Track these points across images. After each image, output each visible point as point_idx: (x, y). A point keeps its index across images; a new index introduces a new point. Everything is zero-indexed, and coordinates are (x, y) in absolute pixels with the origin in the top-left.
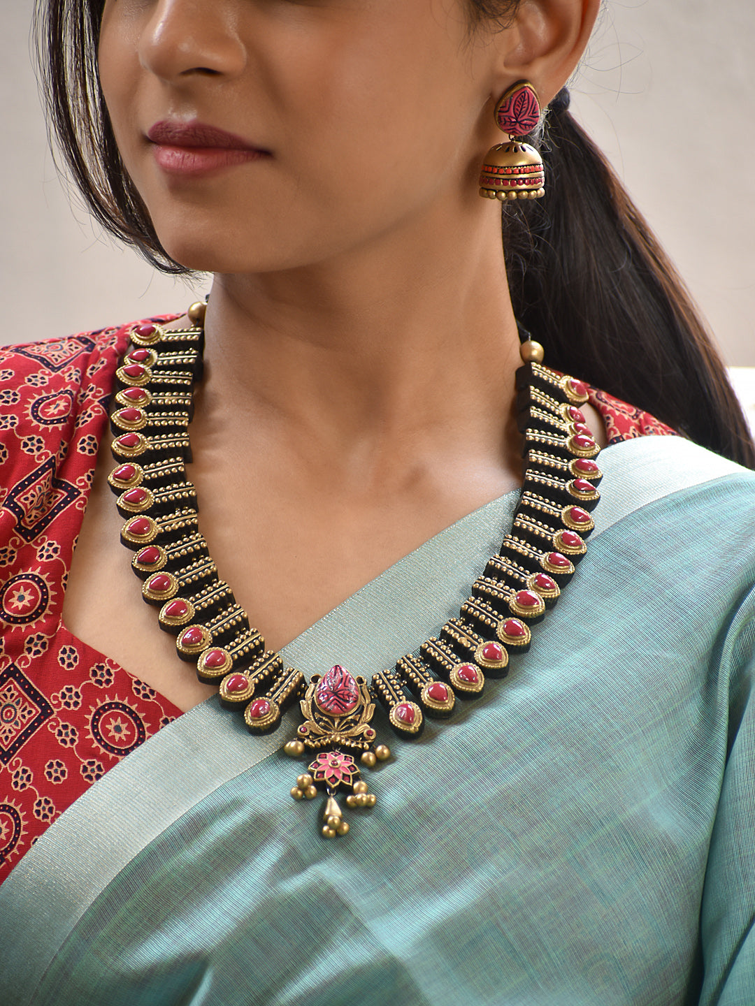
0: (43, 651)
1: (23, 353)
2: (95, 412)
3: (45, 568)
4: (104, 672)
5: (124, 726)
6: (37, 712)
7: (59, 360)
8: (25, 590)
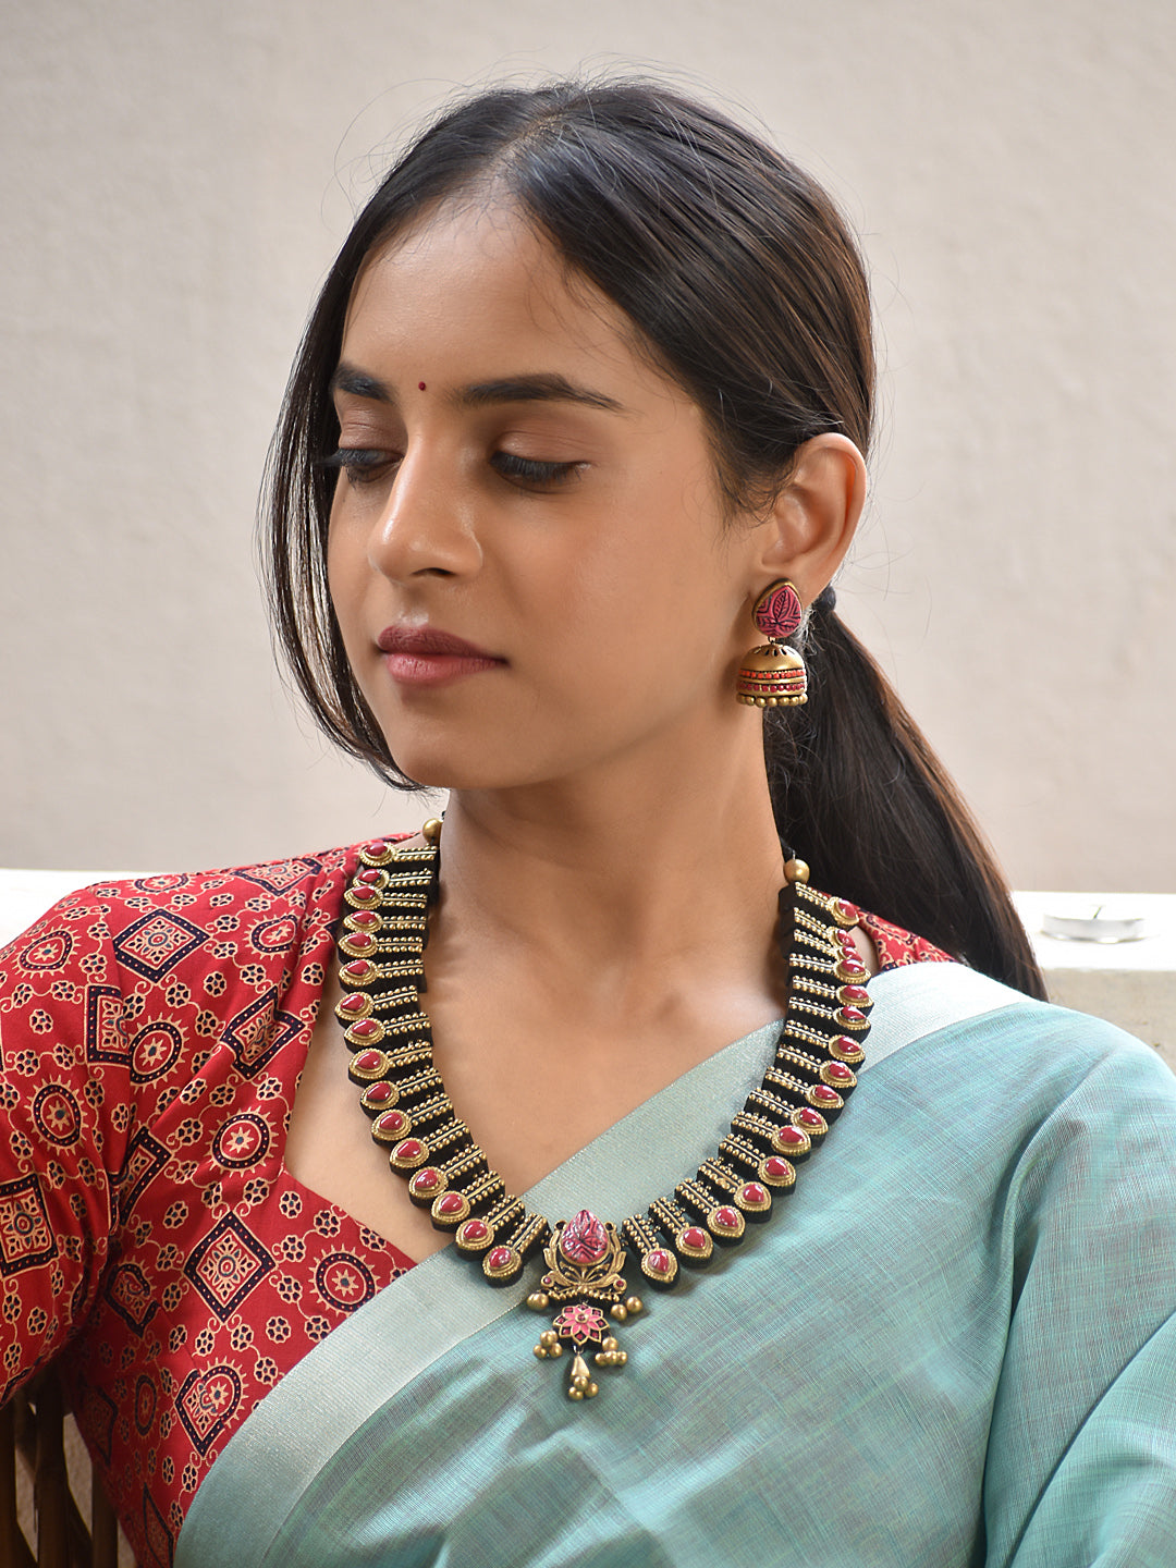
0: (263, 1198)
1: (244, 876)
2: (321, 938)
3: (266, 1107)
4: (329, 1220)
5: (351, 1280)
6: (257, 1264)
7: (283, 883)
8: (244, 1132)
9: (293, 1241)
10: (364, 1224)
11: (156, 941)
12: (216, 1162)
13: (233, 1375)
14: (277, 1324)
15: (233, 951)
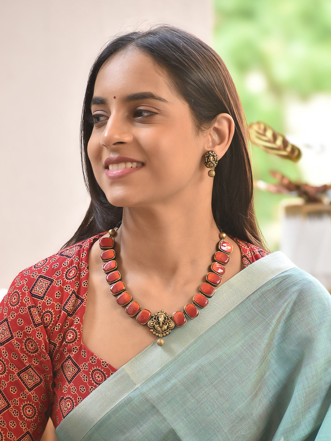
2: (86, 272)
3: (76, 326)
4: (94, 359)
5: (100, 376)
6: (77, 370)
7: (72, 254)
8: (71, 333)
9: (85, 364)
10: (102, 360)
11: (40, 288)
12: (64, 343)
13: (72, 400)
14: (82, 388)
15: (61, 283)
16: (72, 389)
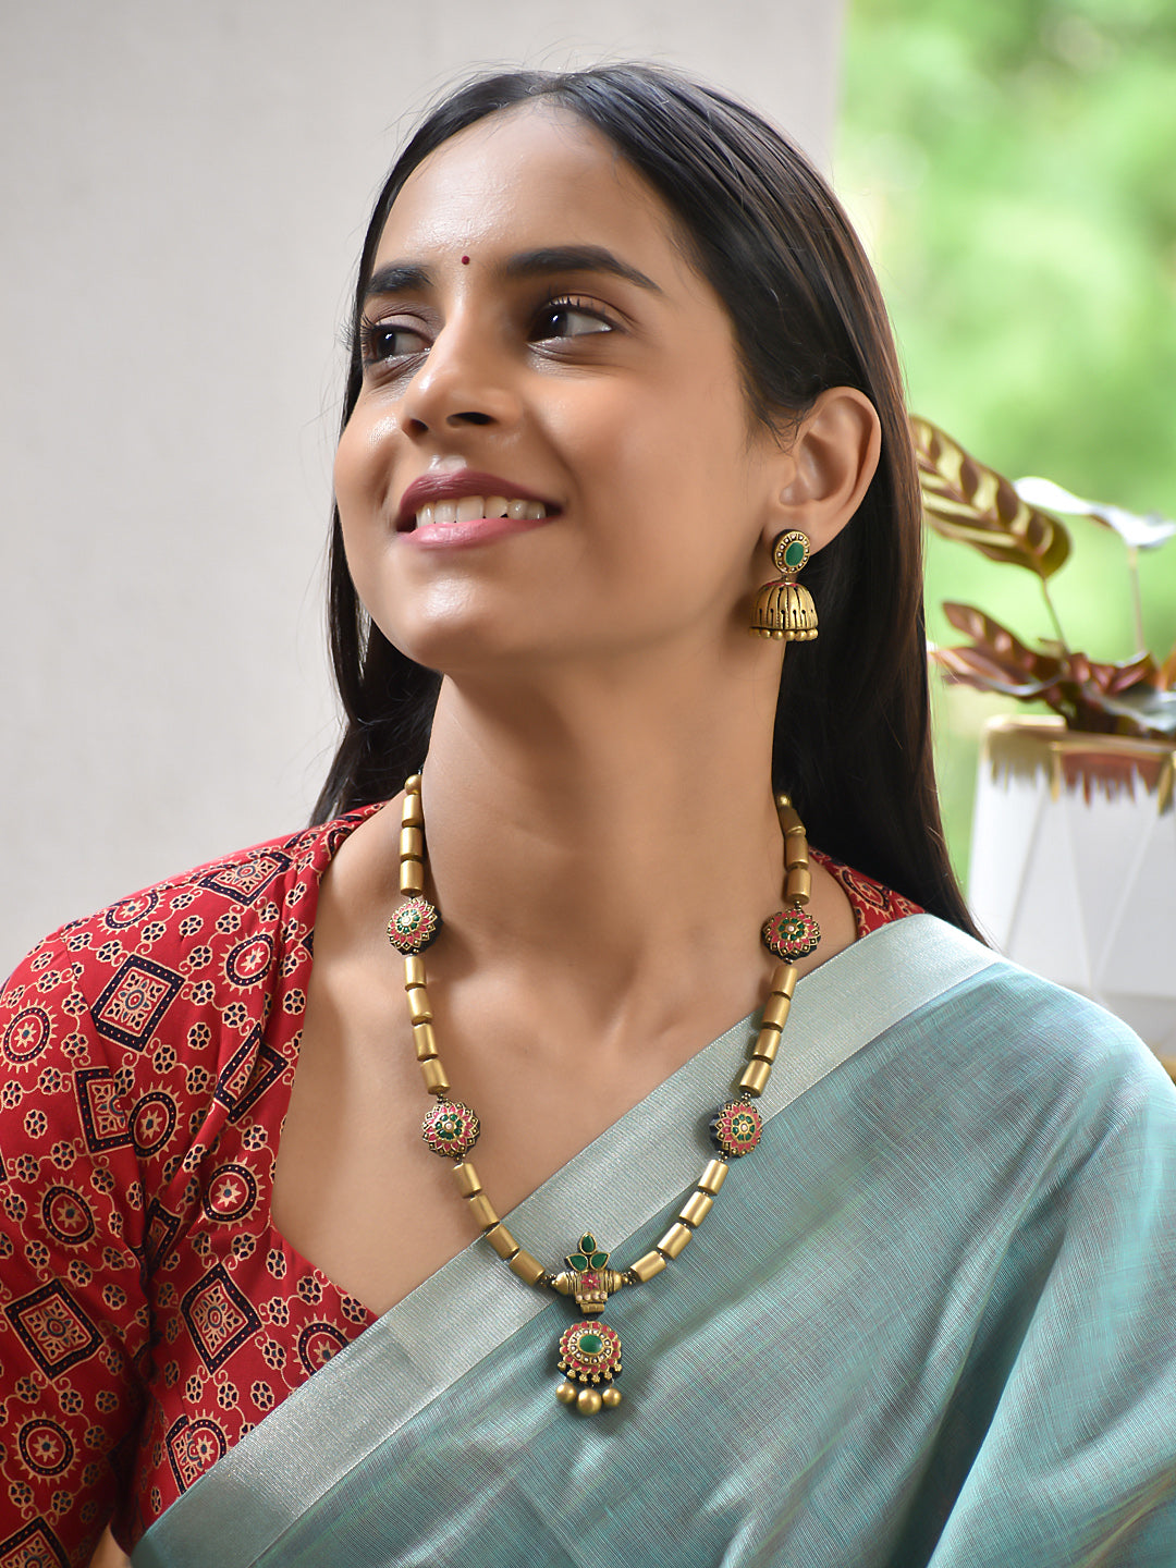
1: (213, 886)
2: (299, 957)
3: (252, 1159)
6: (244, 1322)
7: (251, 888)
8: (232, 1184)
9: (278, 1303)
10: (345, 1293)
11: (133, 1003)
12: (204, 1216)
13: (220, 1434)
14: (262, 1390)
15: (211, 993)
16: (222, 1391)
